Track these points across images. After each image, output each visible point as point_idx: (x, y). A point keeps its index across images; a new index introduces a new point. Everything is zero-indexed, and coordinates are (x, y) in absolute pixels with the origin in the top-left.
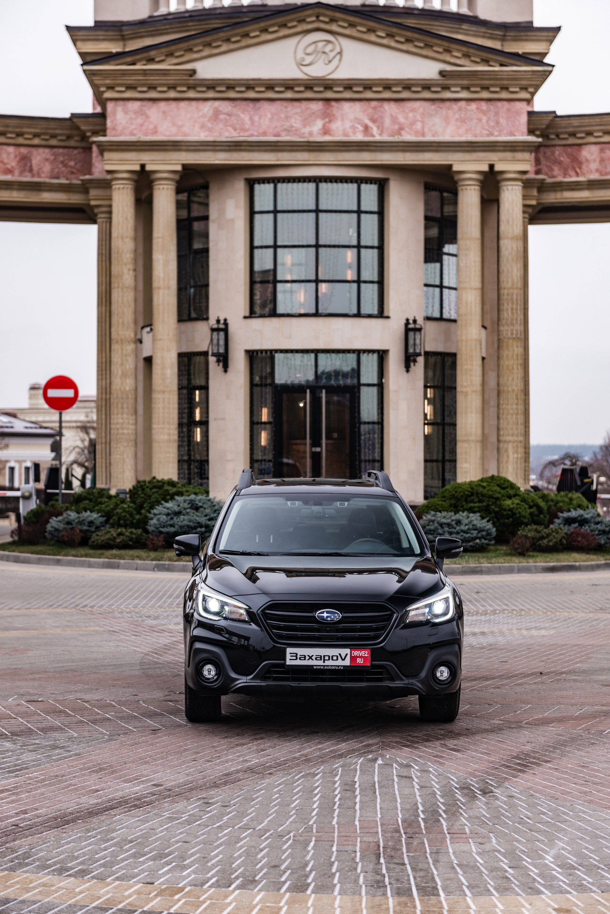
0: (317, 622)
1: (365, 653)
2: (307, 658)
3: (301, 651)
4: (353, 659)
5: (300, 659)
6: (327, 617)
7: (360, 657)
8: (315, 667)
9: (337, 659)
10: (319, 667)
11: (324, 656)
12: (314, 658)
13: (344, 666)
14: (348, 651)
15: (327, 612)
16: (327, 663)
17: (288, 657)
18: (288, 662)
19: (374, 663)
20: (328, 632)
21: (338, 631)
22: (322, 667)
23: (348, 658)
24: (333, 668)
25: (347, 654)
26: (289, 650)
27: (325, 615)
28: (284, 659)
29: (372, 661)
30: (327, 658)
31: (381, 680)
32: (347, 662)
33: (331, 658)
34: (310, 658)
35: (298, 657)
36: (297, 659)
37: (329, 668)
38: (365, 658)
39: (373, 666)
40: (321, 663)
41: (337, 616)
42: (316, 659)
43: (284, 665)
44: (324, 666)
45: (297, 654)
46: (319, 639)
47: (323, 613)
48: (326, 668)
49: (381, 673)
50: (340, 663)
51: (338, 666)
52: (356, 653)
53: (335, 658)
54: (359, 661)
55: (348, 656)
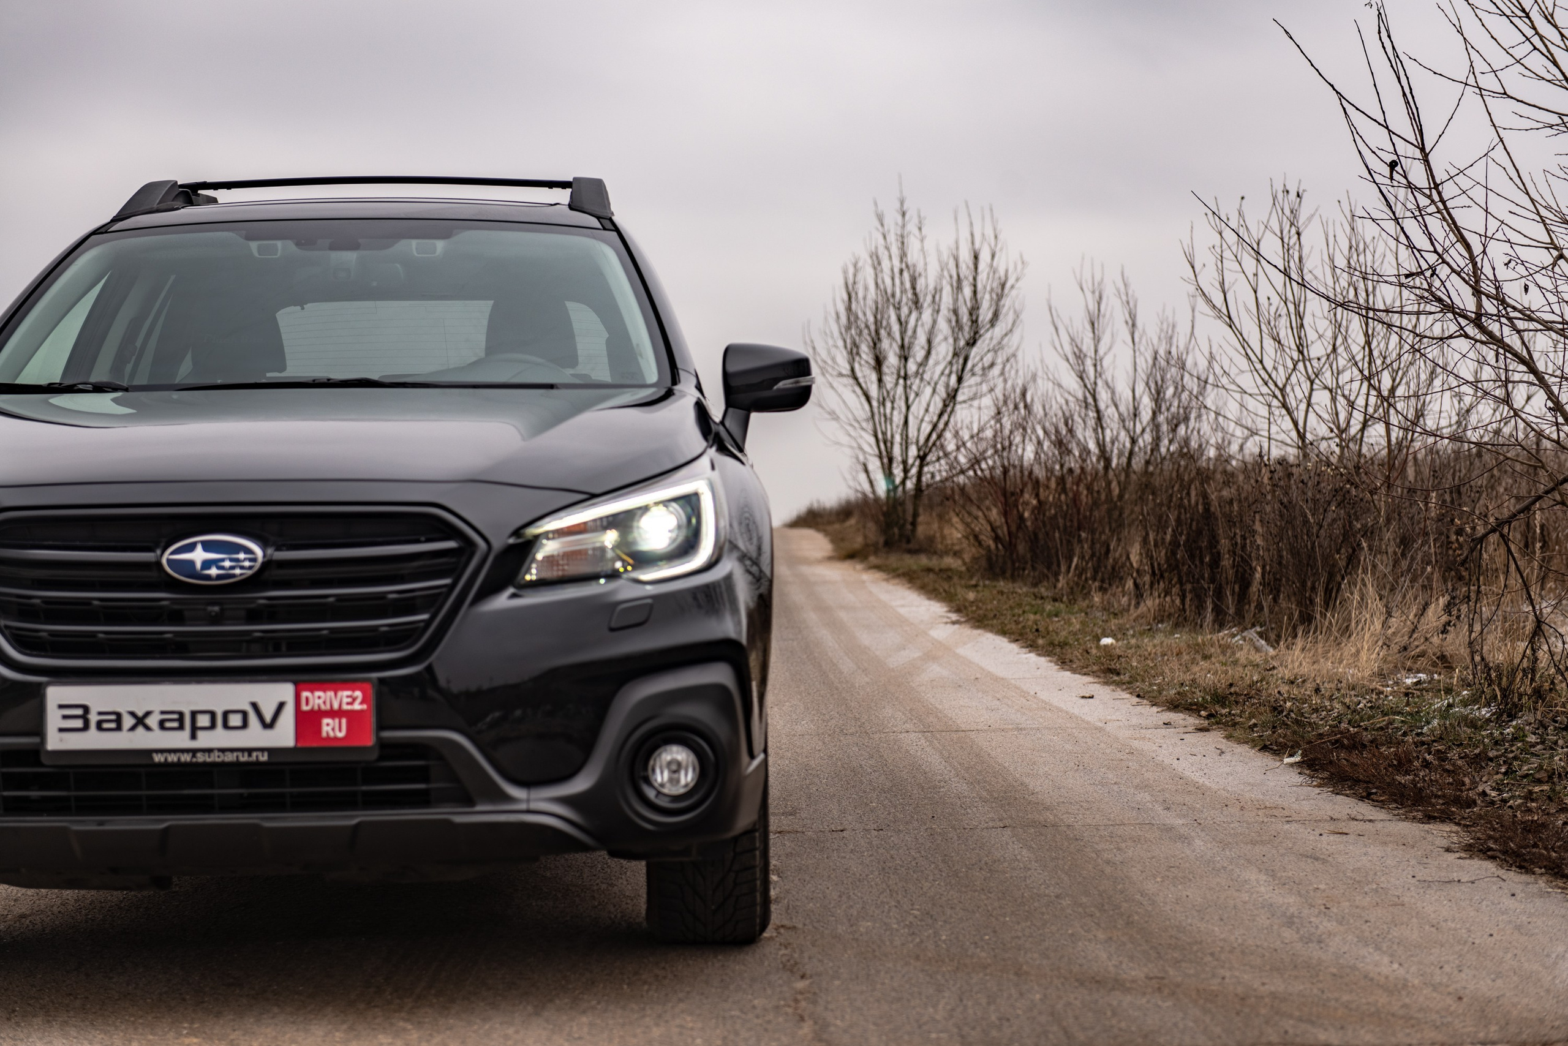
0: (172, 584)
1: (351, 699)
2: (128, 721)
3: (102, 697)
4: (307, 721)
5: (99, 726)
6: (207, 564)
7: (332, 714)
8: (158, 758)
9: (245, 725)
10: (172, 758)
11: (194, 714)
12: (152, 721)
13: (271, 751)
14: (285, 691)
15: (208, 546)
16: (205, 740)
17: (54, 719)
18: (55, 742)
19: (387, 734)
20: (216, 620)
21: (254, 615)
22: (186, 758)
23: (288, 719)
24: (230, 758)
25: (281, 706)
26: (56, 695)
27: (199, 556)
28: (39, 730)
29: (381, 726)
30: (203, 721)
31: (422, 800)
32: (284, 735)
33: (221, 720)
34: (140, 721)
35: (93, 718)
36: (86, 727)
37: (215, 758)
38: (351, 715)
39: (386, 748)
40: (180, 740)
41: (246, 558)
42: (162, 725)
43: (36, 754)
44: (194, 752)
45: (86, 709)
46: (179, 647)
47: (191, 548)
48: (201, 758)
49: (423, 775)
50: (255, 737)
51: (250, 751)
52: (317, 699)
53: (235, 720)
54: (332, 729)
55: (289, 712)
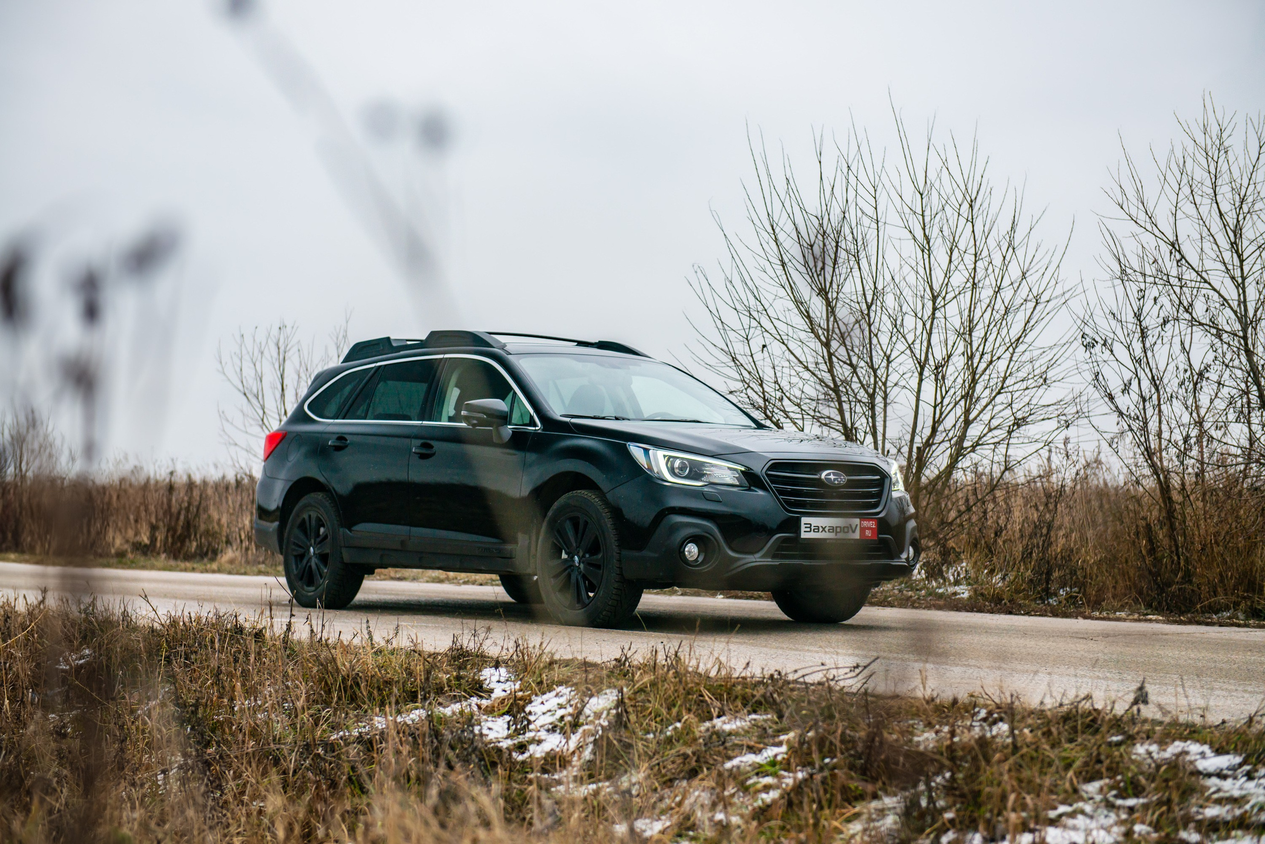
0: (823, 485)
1: (872, 524)
2: (821, 529)
3: (815, 521)
4: (863, 530)
5: (814, 531)
6: (835, 480)
7: (869, 528)
8: (828, 541)
9: (848, 531)
10: (832, 541)
11: (836, 527)
12: (826, 529)
13: (854, 540)
14: (857, 521)
15: (834, 474)
16: (839, 536)
17: (803, 528)
18: (804, 535)
19: (880, 535)
20: (834, 498)
21: (845, 496)
22: (834, 541)
23: (858, 530)
24: (845, 542)
25: (857, 525)
26: (804, 520)
27: (832, 477)
28: (800, 532)
29: (878, 533)
30: (839, 530)
32: (857, 535)
33: (843, 529)
34: (824, 529)
35: (813, 528)
36: (811, 531)
37: (841, 542)
38: (872, 529)
39: (879, 540)
40: (833, 535)
41: (843, 479)
42: (829, 531)
43: (798, 539)
44: (837, 539)
45: (811, 525)
47: (829, 474)
48: (838, 541)
50: (851, 535)
51: (850, 540)
52: (866, 524)
53: (846, 530)
54: (868, 533)
55: (858, 527)
